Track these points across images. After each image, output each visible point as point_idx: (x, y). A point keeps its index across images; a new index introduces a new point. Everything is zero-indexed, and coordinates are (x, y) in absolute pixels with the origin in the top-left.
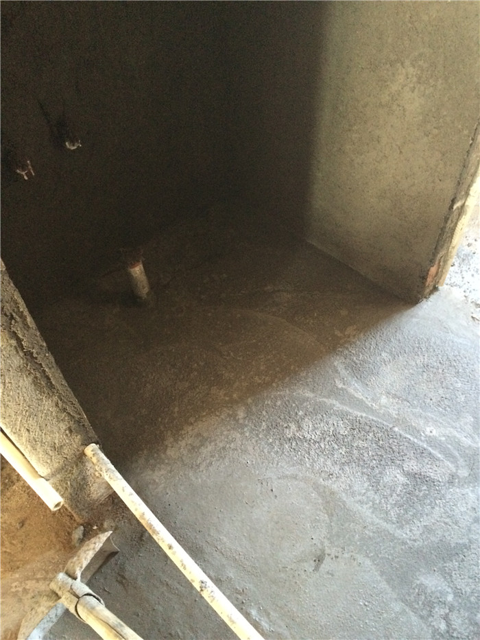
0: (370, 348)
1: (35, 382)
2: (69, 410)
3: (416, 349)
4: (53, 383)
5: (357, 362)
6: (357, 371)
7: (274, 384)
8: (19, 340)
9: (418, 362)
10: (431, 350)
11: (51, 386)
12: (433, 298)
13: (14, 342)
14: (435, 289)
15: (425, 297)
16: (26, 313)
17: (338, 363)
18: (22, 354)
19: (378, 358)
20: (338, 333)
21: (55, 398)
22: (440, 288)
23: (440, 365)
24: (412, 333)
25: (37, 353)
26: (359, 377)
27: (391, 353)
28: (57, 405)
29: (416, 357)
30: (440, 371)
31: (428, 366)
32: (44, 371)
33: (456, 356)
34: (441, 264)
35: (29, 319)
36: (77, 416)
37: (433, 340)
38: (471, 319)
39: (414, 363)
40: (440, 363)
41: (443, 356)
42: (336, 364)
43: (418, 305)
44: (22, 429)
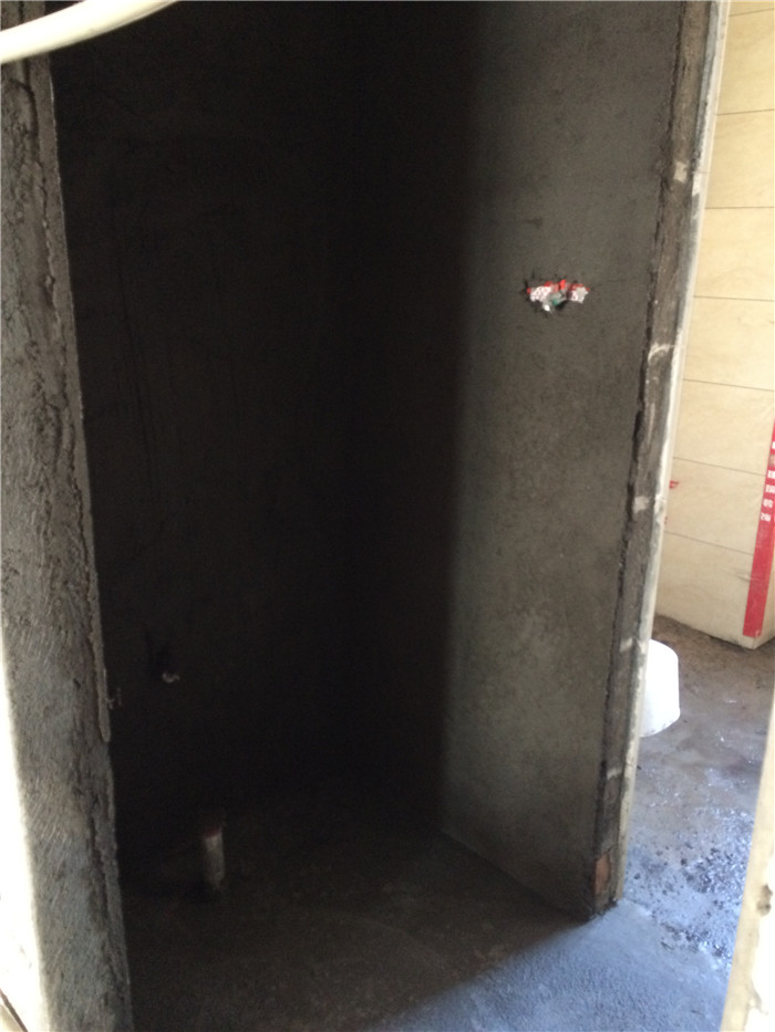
0: (522, 978)
1: (91, 899)
2: (114, 962)
3: (586, 983)
4: (109, 909)
5: (503, 995)
6: (503, 1008)
7: (384, 1021)
8: (94, 833)
9: (589, 999)
10: (607, 985)
11: (105, 914)
12: (610, 915)
13: (88, 833)
14: (612, 904)
15: (599, 913)
16: (111, 799)
17: (476, 994)
18: (90, 851)
19: (533, 993)
20: (478, 953)
21: (104, 935)
22: (619, 902)
23: (619, 1006)
24: (580, 959)
25: (106, 857)
26: (505, 1017)
27: (551, 986)
28: (103, 948)
29: (586, 993)
30: (620, 1015)
31: (602, 1006)
32: (104, 887)
33: (640, 995)
34: (612, 860)
35: (111, 808)
36: (119, 978)
37: (609, 970)
38: (661, 946)
39: (582, 1002)
40: (619, 1003)
41: (624, 993)
42: (473, 996)
43: (589, 924)
44: (58, 970)
